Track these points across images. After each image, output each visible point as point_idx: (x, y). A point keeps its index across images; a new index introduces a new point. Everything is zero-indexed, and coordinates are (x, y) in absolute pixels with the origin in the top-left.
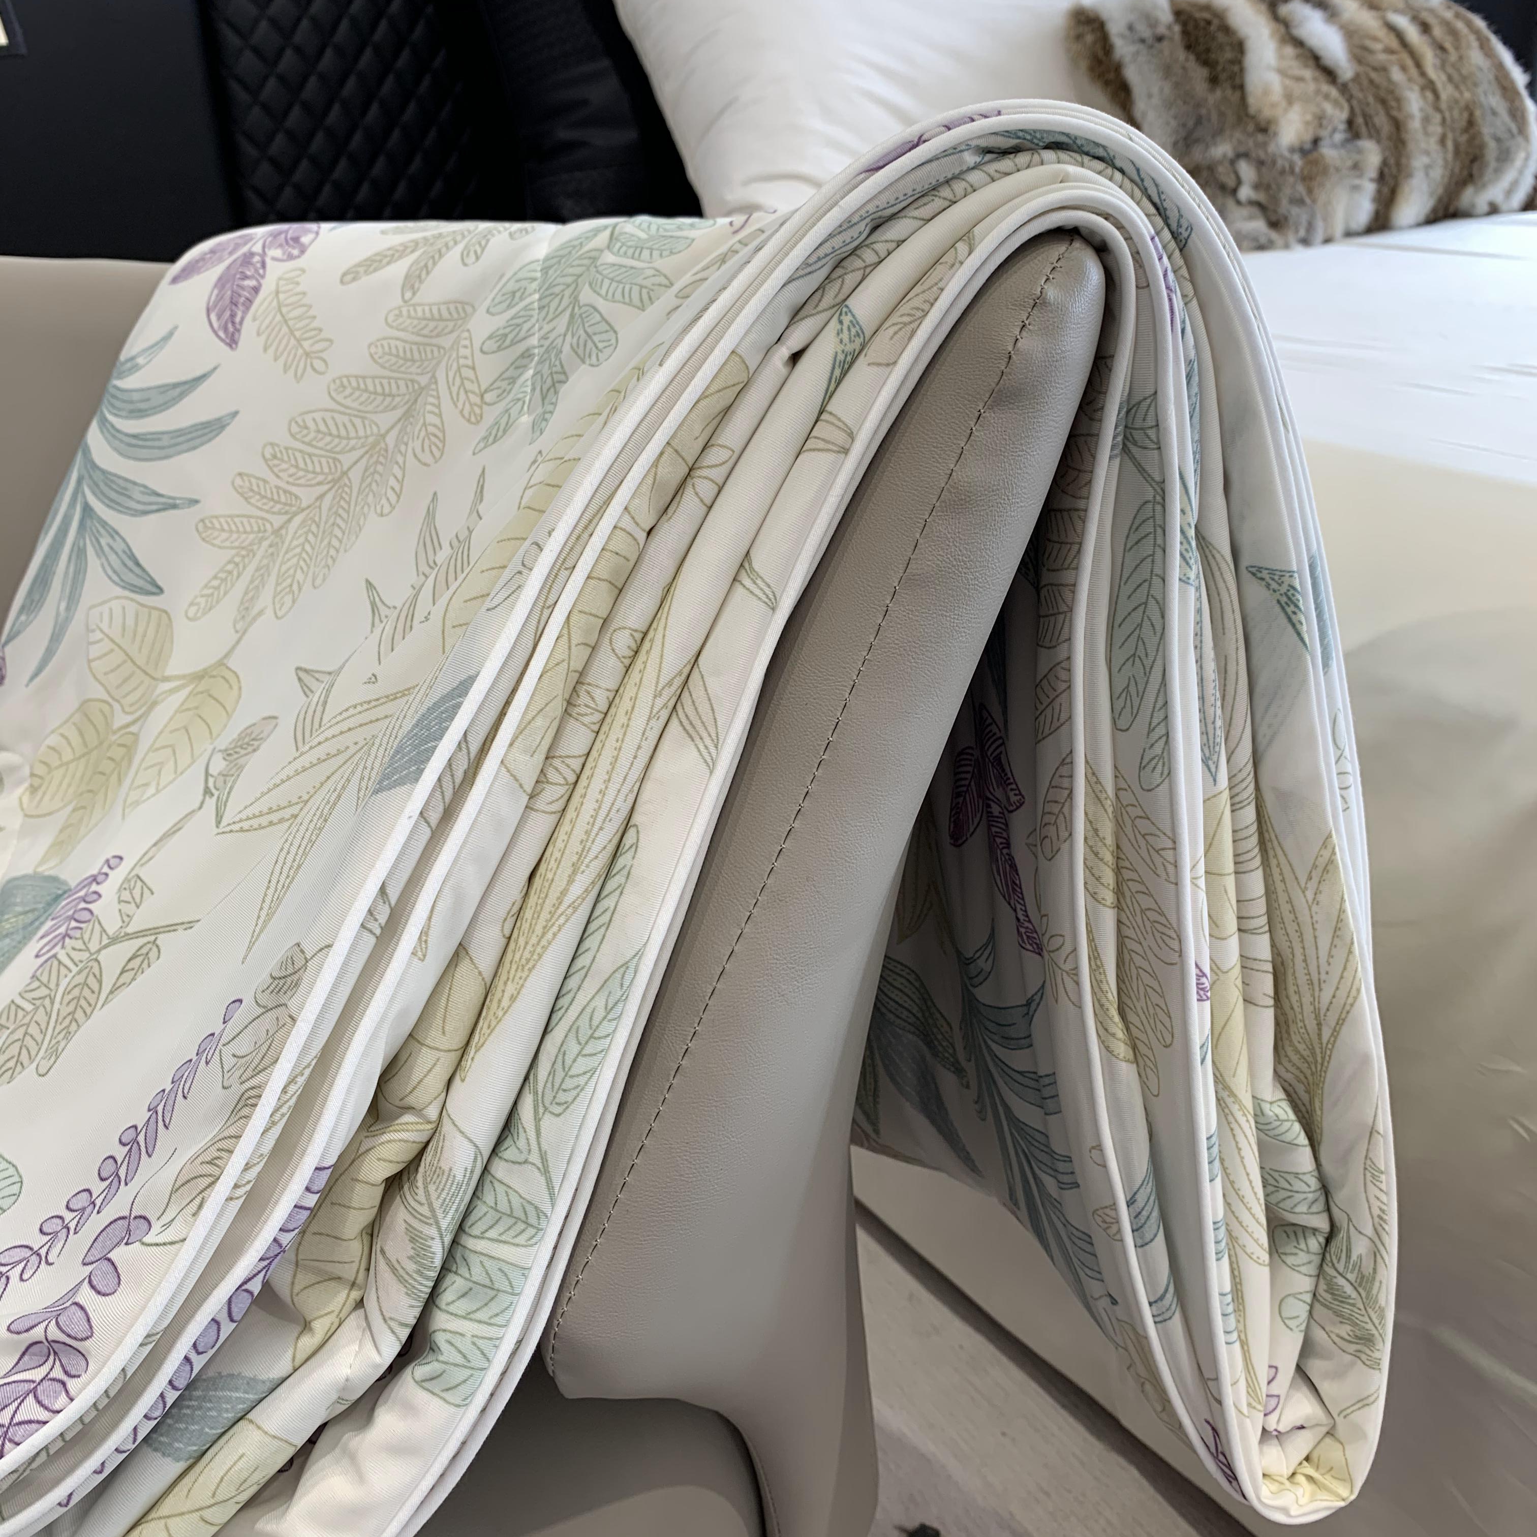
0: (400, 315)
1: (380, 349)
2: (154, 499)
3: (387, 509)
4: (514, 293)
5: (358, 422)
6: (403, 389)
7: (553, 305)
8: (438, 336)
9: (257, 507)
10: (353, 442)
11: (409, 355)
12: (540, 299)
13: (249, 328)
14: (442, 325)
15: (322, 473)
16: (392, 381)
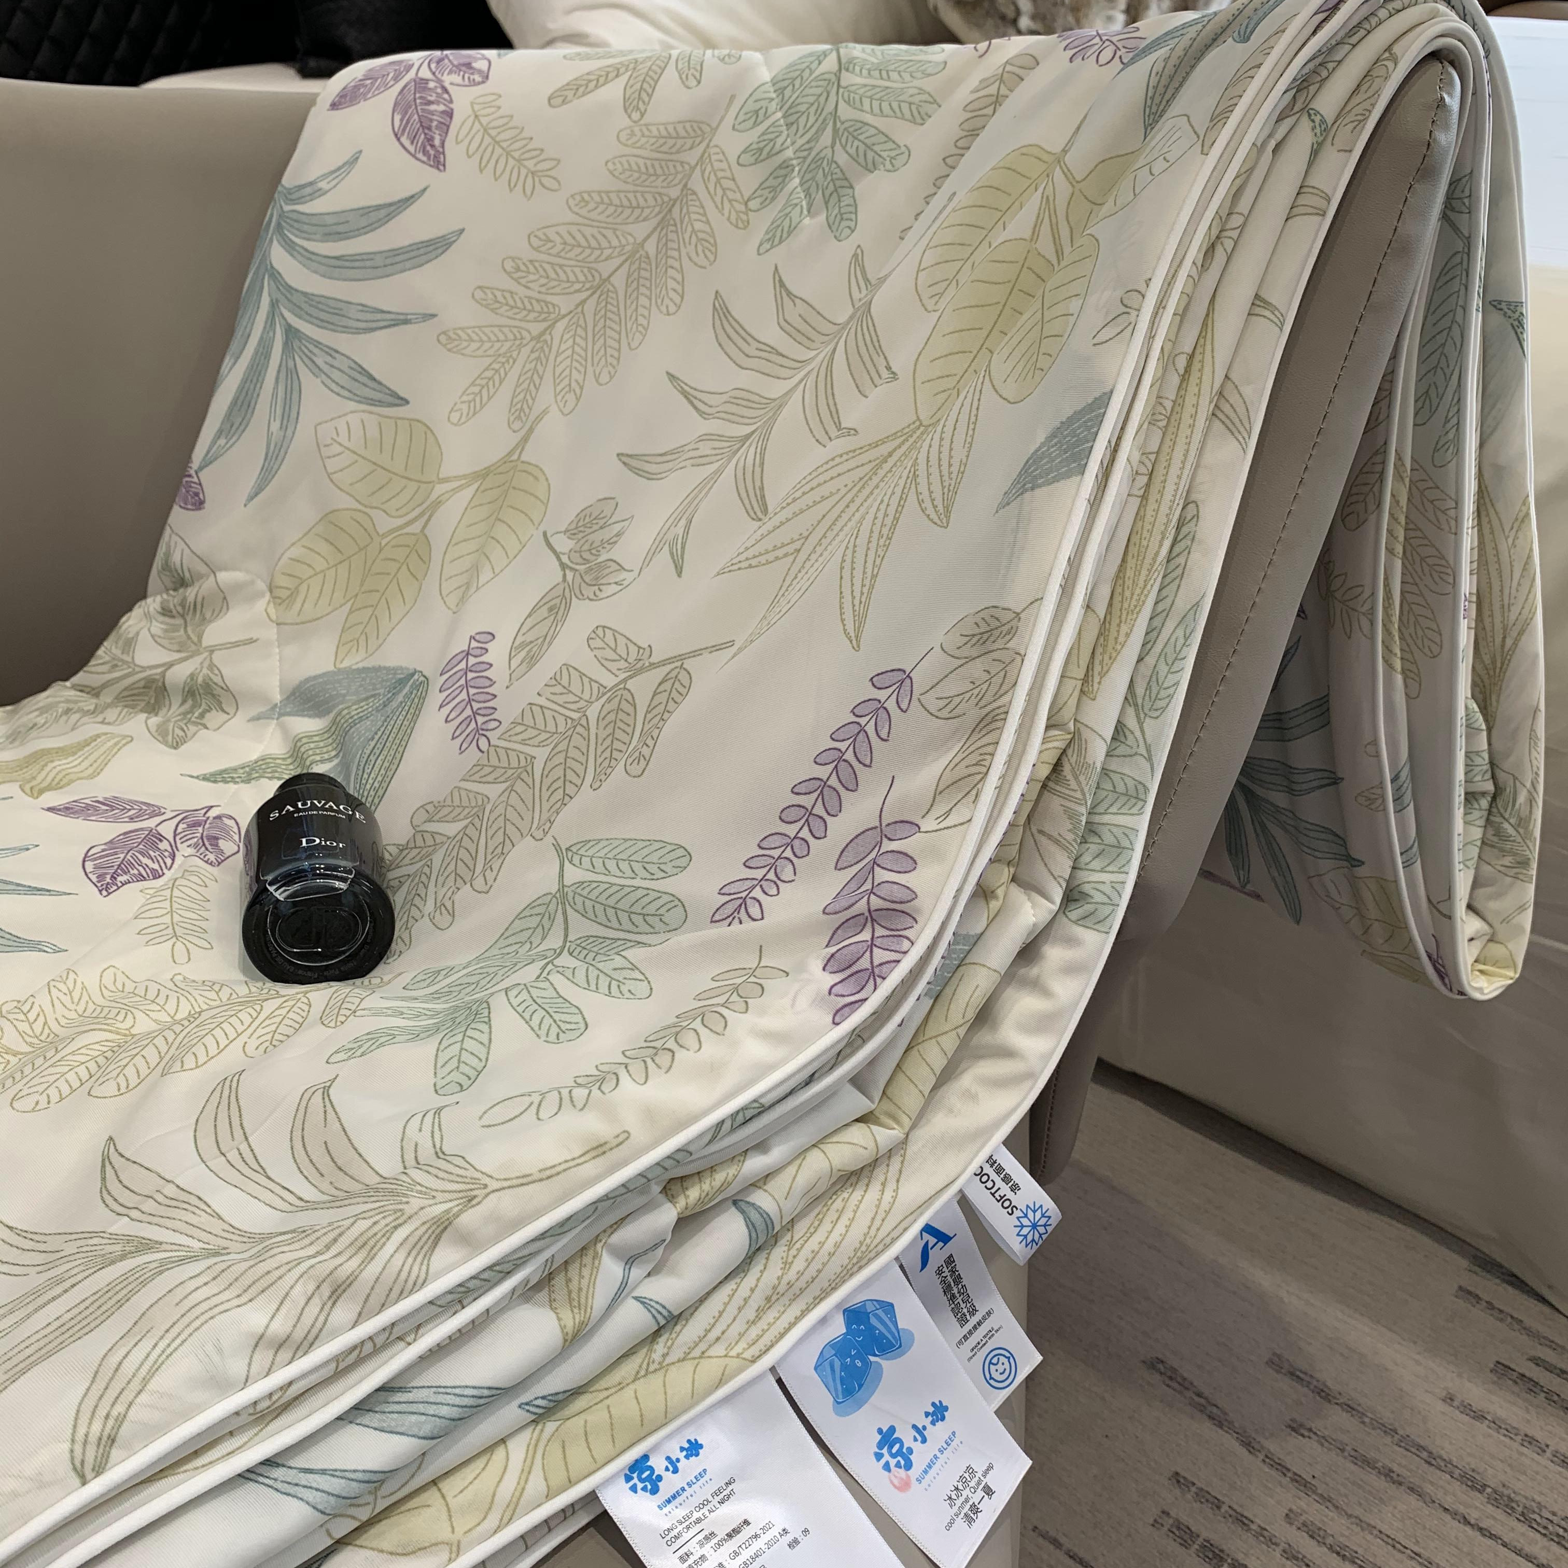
0: (633, 134)
1: (619, 165)
2: (379, 316)
3: (672, 309)
4: (756, 112)
5: (609, 233)
6: (651, 202)
7: (802, 121)
8: (678, 152)
9: (508, 317)
10: (607, 252)
11: (651, 171)
12: (784, 117)
13: (453, 151)
14: (680, 142)
15: (578, 282)
16: (638, 195)
